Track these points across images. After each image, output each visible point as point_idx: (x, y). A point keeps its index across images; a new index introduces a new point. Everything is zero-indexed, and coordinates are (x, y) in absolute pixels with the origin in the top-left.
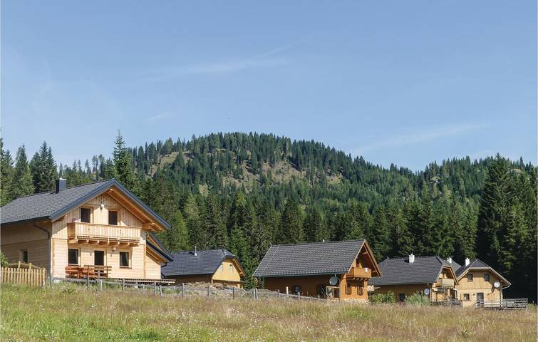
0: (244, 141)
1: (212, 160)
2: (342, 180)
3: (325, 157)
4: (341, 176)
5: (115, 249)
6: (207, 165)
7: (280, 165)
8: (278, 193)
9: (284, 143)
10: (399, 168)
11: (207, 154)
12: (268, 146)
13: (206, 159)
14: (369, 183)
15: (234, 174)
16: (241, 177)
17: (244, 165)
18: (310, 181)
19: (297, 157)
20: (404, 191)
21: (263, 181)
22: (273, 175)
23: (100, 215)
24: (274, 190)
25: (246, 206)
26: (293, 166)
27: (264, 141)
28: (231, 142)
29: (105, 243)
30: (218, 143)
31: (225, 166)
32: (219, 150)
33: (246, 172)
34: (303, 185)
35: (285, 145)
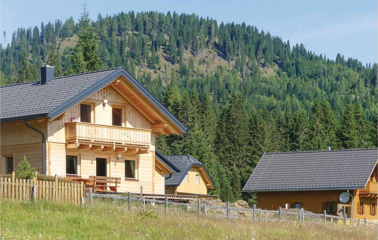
0: (160, 23)
1: (122, 45)
2: (278, 73)
3: (259, 43)
4: (276, 67)
5: (120, 156)
6: (116, 51)
7: (203, 53)
8: (202, 87)
9: (208, 26)
10: (346, 59)
11: (116, 38)
12: (191, 30)
13: (115, 43)
14: (310, 77)
15: (149, 63)
16: (158, 67)
17: (160, 52)
18: (239, 73)
19: (224, 43)
20: (354, 87)
21: (183, 72)
22: (196, 65)
23: (103, 113)
24: (198, 83)
25: (183, 103)
26: (219, 55)
27: (184, 23)
28: (145, 24)
29: (111, 148)
30: (129, 25)
31: (138, 52)
32: (130, 32)
33: (163, 61)
34: (232, 78)
35: (210, 28)
